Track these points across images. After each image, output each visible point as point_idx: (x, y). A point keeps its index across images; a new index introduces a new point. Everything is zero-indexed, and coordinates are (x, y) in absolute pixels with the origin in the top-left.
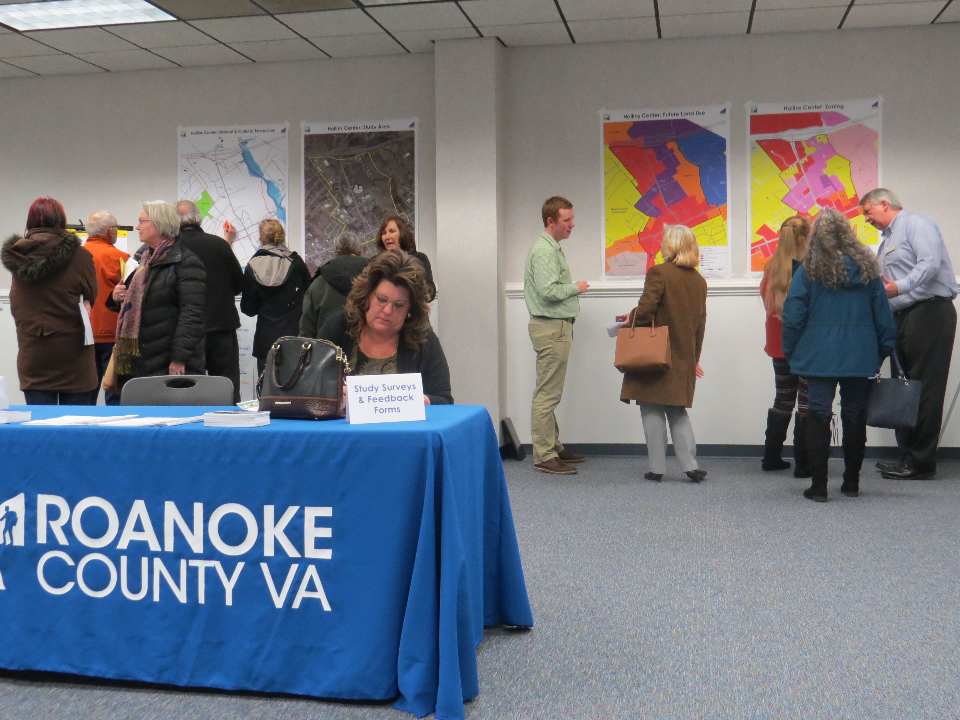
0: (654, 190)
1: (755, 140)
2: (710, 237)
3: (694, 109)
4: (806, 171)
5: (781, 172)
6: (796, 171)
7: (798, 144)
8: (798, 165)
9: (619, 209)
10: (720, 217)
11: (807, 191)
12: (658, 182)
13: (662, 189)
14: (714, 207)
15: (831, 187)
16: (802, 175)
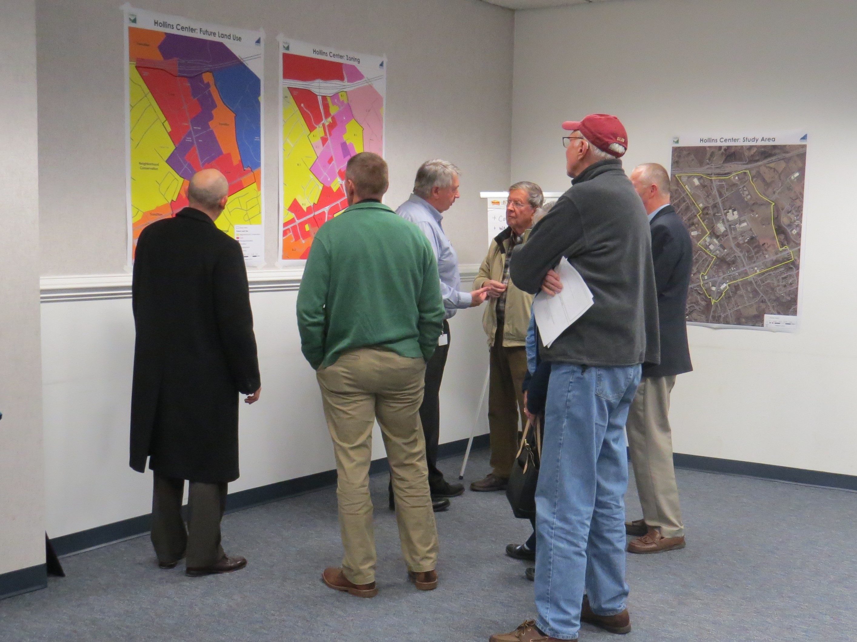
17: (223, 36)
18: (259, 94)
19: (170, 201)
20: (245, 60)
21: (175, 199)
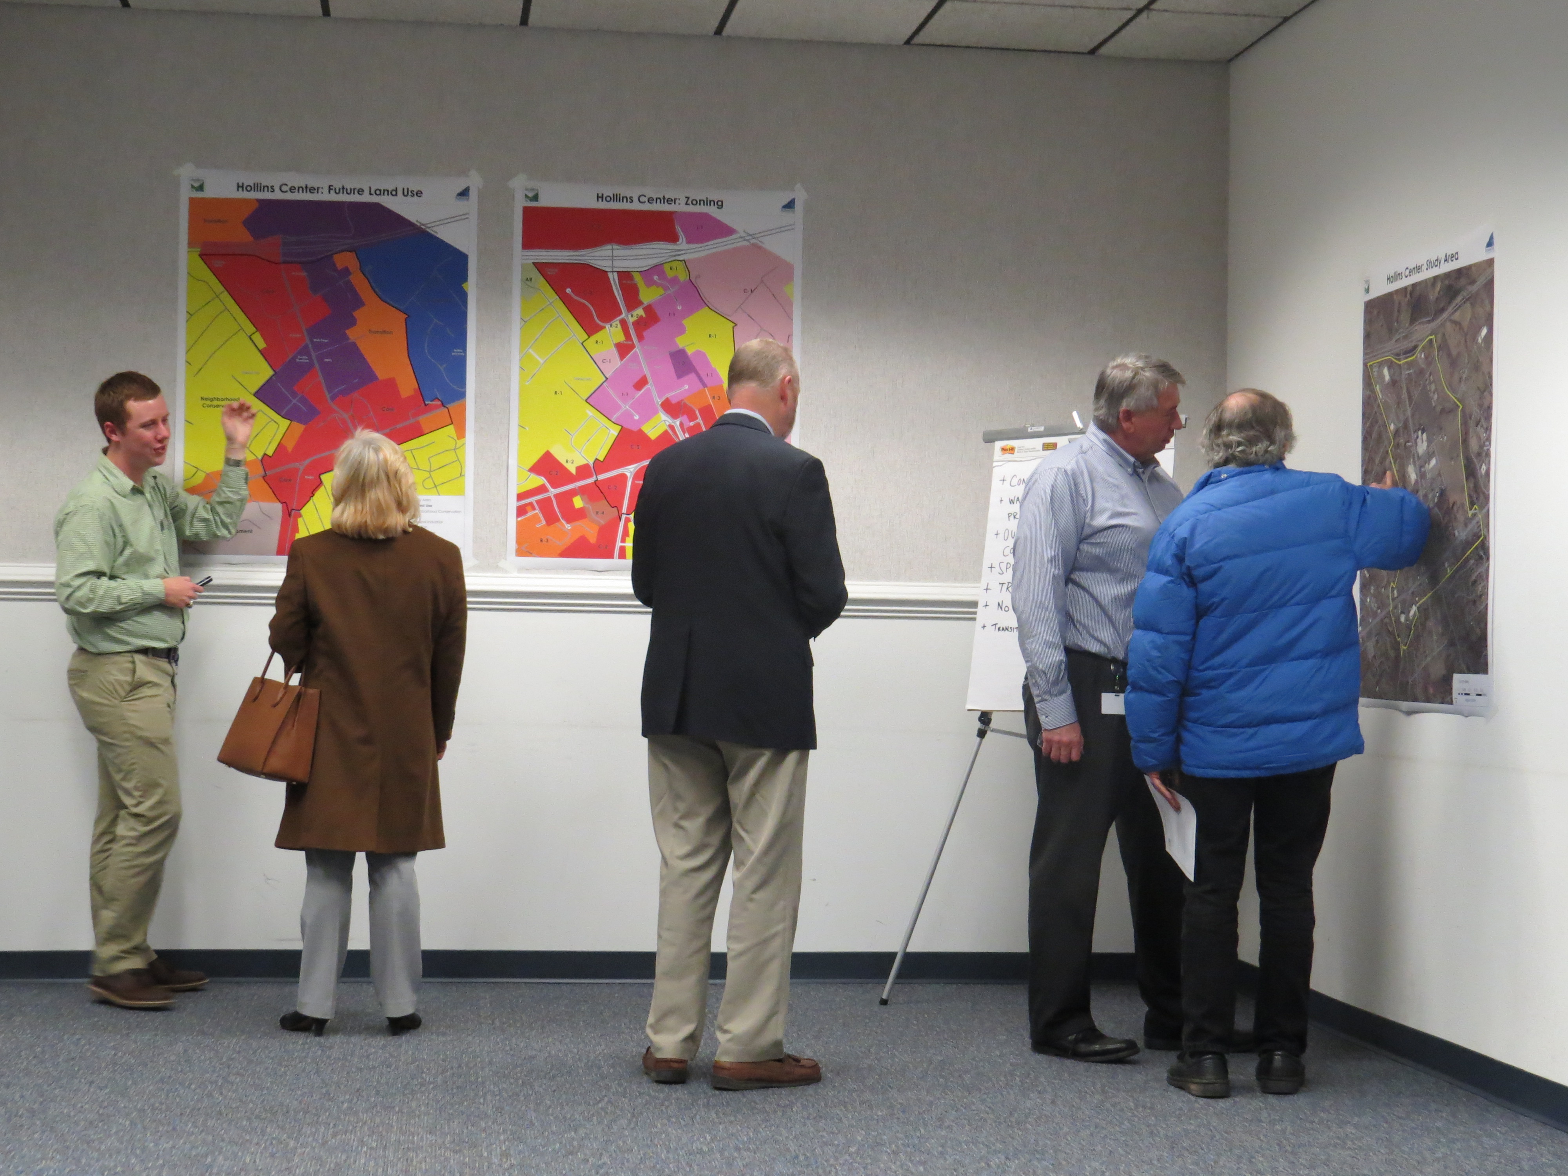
0: (304, 359)
1: (531, 261)
2: (427, 474)
3: (400, 183)
4: (640, 338)
5: (587, 337)
6: (621, 338)
7: (625, 276)
8: (623, 323)
9: (218, 399)
10: (450, 430)
11: (641, 383)
12: (312, 342)
13: (320, 360)
14: (437, 407)
15: (692, 376)
16: (632, 347)
17: (379, 192)
18: (465, 278)
19: (260, 457)
20: (429, 225)
21: (270, 453)
